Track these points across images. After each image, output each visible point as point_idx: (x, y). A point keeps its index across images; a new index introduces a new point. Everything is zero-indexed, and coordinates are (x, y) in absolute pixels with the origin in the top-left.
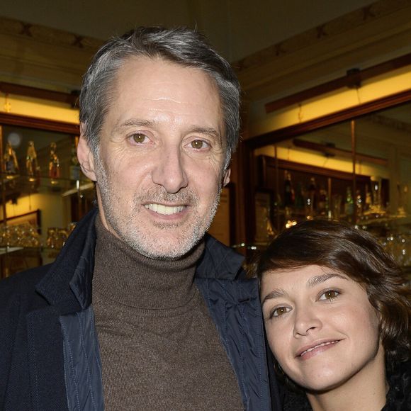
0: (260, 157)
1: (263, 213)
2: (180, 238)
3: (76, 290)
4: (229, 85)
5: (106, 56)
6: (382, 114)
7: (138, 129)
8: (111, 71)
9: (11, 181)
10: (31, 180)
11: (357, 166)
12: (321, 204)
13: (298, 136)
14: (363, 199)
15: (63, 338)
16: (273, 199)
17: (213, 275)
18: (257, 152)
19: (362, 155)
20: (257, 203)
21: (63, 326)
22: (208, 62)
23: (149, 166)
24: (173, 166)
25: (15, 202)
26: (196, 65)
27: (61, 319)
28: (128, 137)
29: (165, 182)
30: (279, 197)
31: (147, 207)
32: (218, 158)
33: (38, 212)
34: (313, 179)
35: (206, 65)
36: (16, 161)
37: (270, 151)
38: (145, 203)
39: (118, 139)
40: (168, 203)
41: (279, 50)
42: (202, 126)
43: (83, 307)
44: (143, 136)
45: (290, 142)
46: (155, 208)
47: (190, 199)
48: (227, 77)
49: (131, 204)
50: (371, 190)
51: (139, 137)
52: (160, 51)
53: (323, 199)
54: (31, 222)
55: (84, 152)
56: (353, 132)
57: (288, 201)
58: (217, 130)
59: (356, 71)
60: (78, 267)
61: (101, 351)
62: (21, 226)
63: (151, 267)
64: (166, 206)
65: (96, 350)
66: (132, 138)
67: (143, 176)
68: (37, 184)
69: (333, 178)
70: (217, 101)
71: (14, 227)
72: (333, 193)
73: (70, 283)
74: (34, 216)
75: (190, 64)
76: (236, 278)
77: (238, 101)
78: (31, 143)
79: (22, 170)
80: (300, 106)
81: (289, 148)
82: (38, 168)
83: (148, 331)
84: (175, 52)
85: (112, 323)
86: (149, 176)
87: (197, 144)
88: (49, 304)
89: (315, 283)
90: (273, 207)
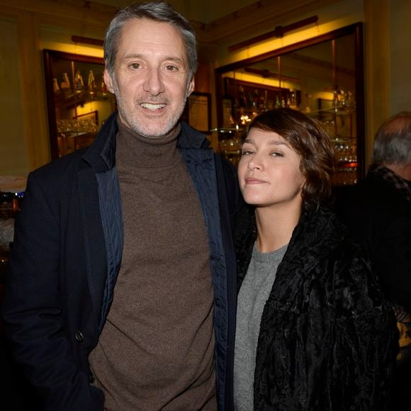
0: (226, 78)
1: (227, 111)
2: (161, 125)
3: (105, 158)
4: (188, 33)
5: (114, 20)
6: (296, 52)
7: (135, 60)
8: (118, 28)
9: (79, 94)
10: (91, 93)
11: (282, 83)
12: (261, 106)
13: (247, 66)
14: (286, 102)
15: (98, 185)
16: (233, 103)
17: (188, 146)
18: (224, 76)
19: (285, 76)
20: (224, 105)
21: (98, 178)
22: (173, 19)
23: (141, 82)
24: (155, 79)
25: (82, 106)
26: (167, 21)
27: (97, 175)
28: (129, 66)
29: (151, 90)
30: (236, 101)
31: (142, 105)
32: (183, 75)
33: (96, 112)
34: (256, 91)
35: (173, 21)
36: (82, 82)
37: (231, 75)
38: (140, 103)
39: (124, 67)
40: (153, 102)
41: (235, 15)
42: (171, 56)
43: (110, 168)
44: (138, 65)
45: (243, 69)
46: (147, 106)
47: (166, 100)
48: (187, 28)
49: (133, 105)
50: (290, 97)
51: (136, 66)
52: (145, 14)
53: (262, 102)
54: (92, 118)
55: (107, 77)
56: (279, 63)
57: (242, 104)
58: (181, 58)
59: (280, 27)
60: (106, 145)
61: (122, 193)
62: (86, 120)
63: (148, 143)
64: (153, 104)
65: (119, 192)
66: (132, 66)
67: (138, 88)
68: (95, 95)
69: (268, 91)
70: (181, 42)
71: (81, 120)
72: (268, 99)
73: (101, 155)
74: (94, 114)
75: (163, 21)
76: (201, 147)
77: (195, 42)
78: (91, 71)
79: (86, 87)
80: (248, 48)
81: (242, 72)
82: (95, 86)
83: (148, 180)
84: (156, 15)
85: (127, 176)
86: (142, 87)
87: (170, 68)
88: (91, 166)
89: (272, 143)
90: (233, 107)
